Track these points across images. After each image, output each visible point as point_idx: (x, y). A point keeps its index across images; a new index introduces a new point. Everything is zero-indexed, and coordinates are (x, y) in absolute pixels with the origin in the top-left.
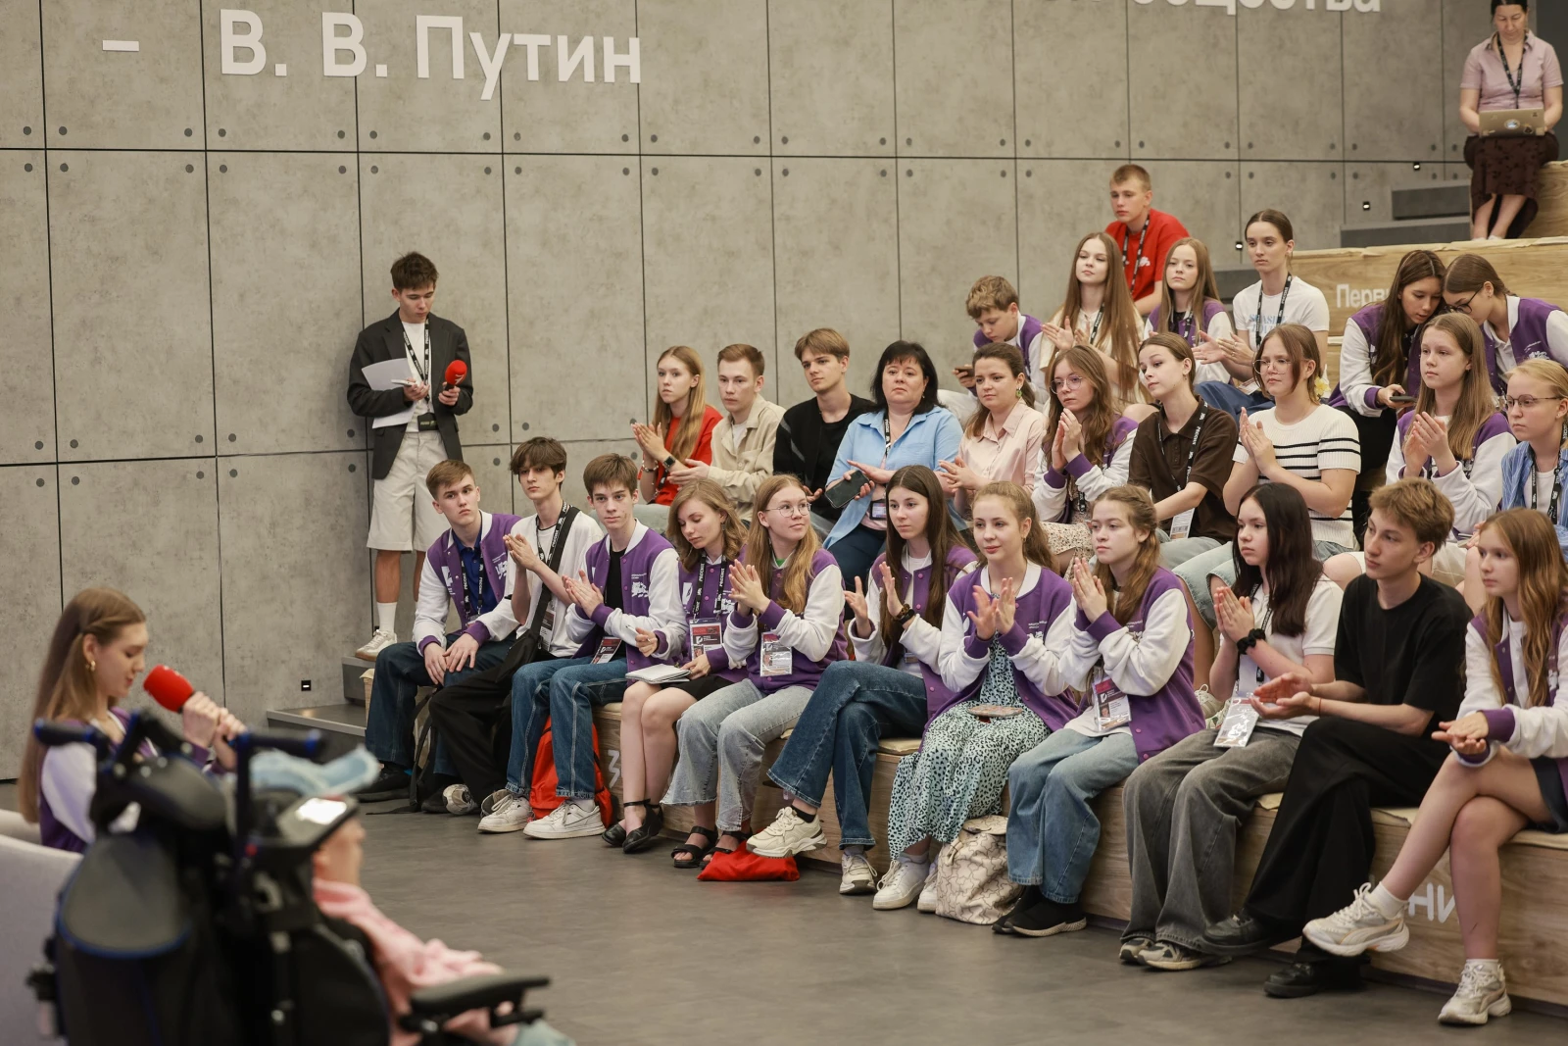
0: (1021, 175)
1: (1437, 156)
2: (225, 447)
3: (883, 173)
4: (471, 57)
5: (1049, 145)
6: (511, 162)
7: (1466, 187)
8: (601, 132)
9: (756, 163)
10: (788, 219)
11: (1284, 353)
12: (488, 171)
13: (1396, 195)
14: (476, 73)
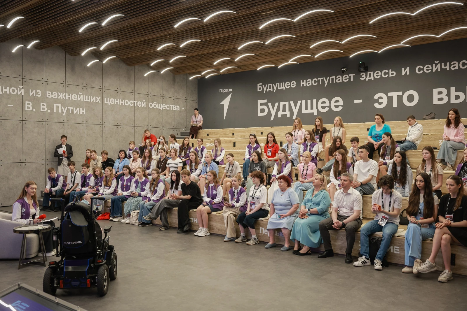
0: (135, 129)
1: (186, 128)
2: (24, 161)
3: (117, 128)
4: (62, 110)
5: (139, 125)
6: (67, 124)
7: (188, 132)
8: (80, 120)
9: (101, 125)
10: (105, 133)
11: (174, 151)
12: (64, 125)
13: (181, 133)
14: (62, 112)
